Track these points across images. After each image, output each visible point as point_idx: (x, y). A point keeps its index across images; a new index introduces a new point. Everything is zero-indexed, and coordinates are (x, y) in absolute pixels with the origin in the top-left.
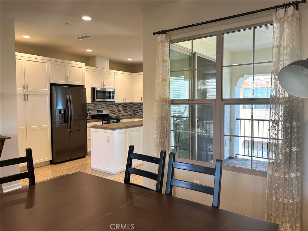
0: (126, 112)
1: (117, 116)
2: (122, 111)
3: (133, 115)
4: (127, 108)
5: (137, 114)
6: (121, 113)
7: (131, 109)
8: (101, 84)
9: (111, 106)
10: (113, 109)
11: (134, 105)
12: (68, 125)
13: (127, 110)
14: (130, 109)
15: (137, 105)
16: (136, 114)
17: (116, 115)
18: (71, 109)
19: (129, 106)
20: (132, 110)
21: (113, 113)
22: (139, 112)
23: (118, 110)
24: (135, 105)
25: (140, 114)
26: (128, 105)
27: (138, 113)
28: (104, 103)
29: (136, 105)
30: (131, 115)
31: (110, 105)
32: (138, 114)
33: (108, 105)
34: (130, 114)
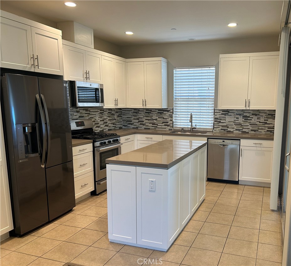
0: (114, 124)
1: (103, 130)
2: (109, 122)
3: (123, 127)
4: (115, 117)
5: (130, 125)
6: (107, 126)
7: (120, 118)
8: (83, 75)
9: (94, 113)
10: (97, 118)
11: (124, 112)
12: (41, 157)
13: (115, 119)
14: (118, 118)
15: (131, 112)
16: (128, 125)
17: (101, 129)
18: (46, 124)
19: (118, 114)
20: (121, 120)
21: (97, 125)
22: (135, 124)
23: (103, 120)
24: (126, 112)
25: (135, 127)
26: (117, 112)
27: (132, 124)
28: (83, 110)
29: (128, 112)
30: (121, 128)
31: (92, 113)
32: (133, 126)
33: (89, 112)
34: (119, 126)
